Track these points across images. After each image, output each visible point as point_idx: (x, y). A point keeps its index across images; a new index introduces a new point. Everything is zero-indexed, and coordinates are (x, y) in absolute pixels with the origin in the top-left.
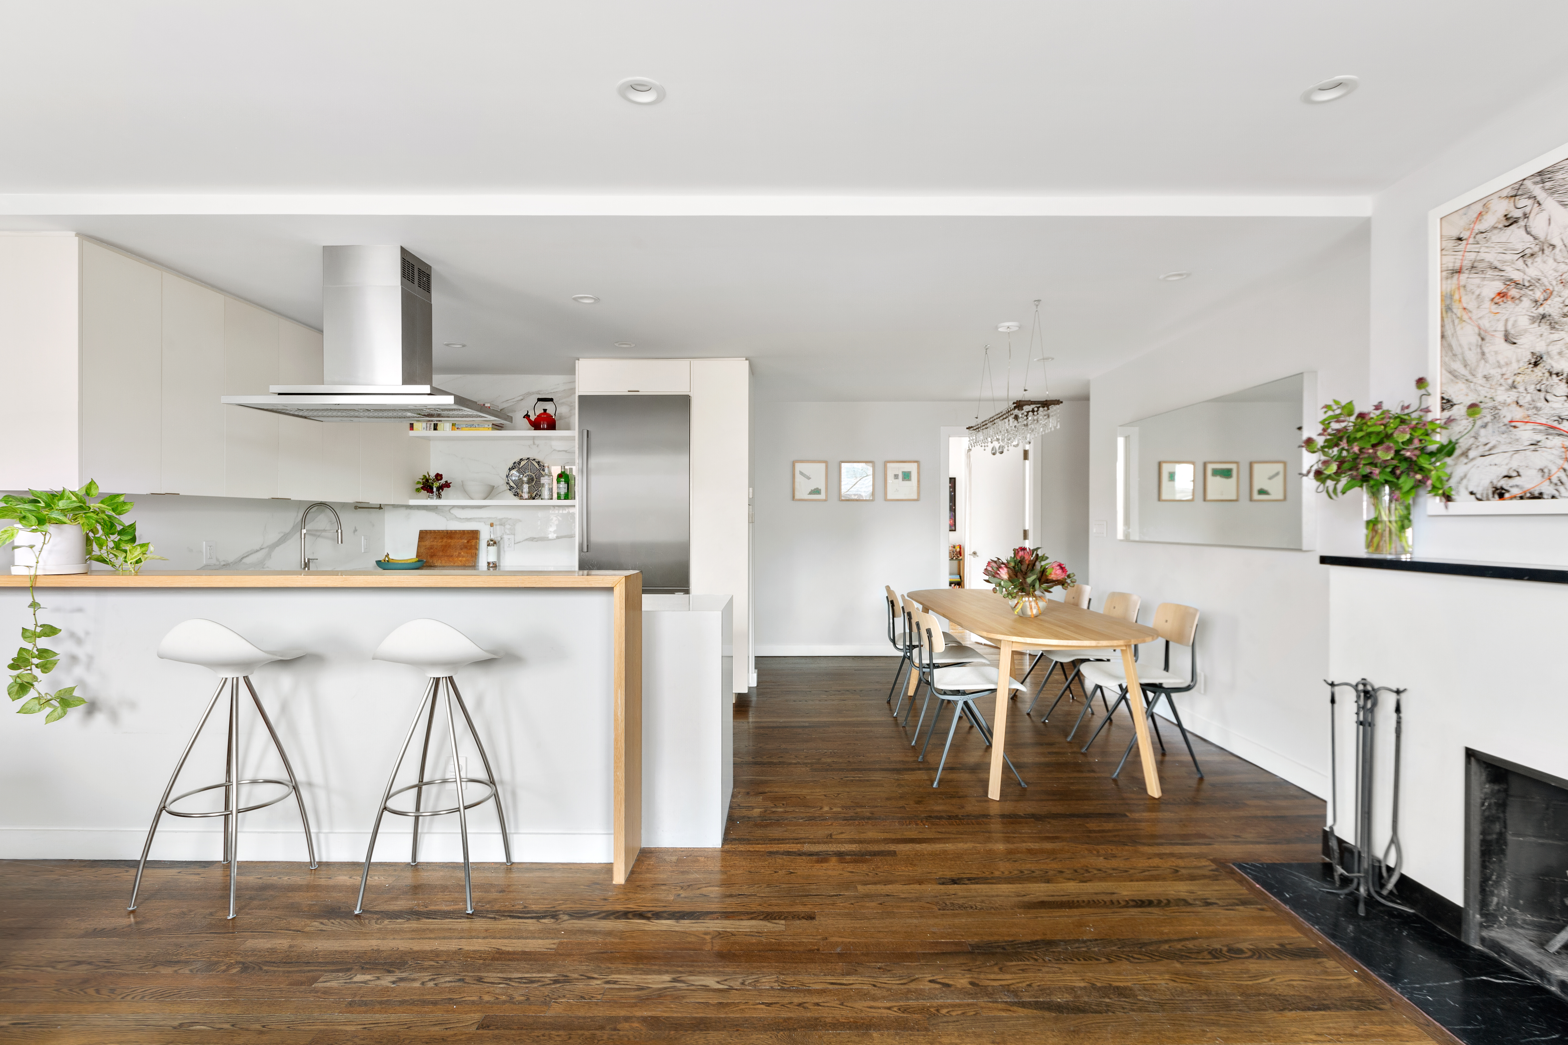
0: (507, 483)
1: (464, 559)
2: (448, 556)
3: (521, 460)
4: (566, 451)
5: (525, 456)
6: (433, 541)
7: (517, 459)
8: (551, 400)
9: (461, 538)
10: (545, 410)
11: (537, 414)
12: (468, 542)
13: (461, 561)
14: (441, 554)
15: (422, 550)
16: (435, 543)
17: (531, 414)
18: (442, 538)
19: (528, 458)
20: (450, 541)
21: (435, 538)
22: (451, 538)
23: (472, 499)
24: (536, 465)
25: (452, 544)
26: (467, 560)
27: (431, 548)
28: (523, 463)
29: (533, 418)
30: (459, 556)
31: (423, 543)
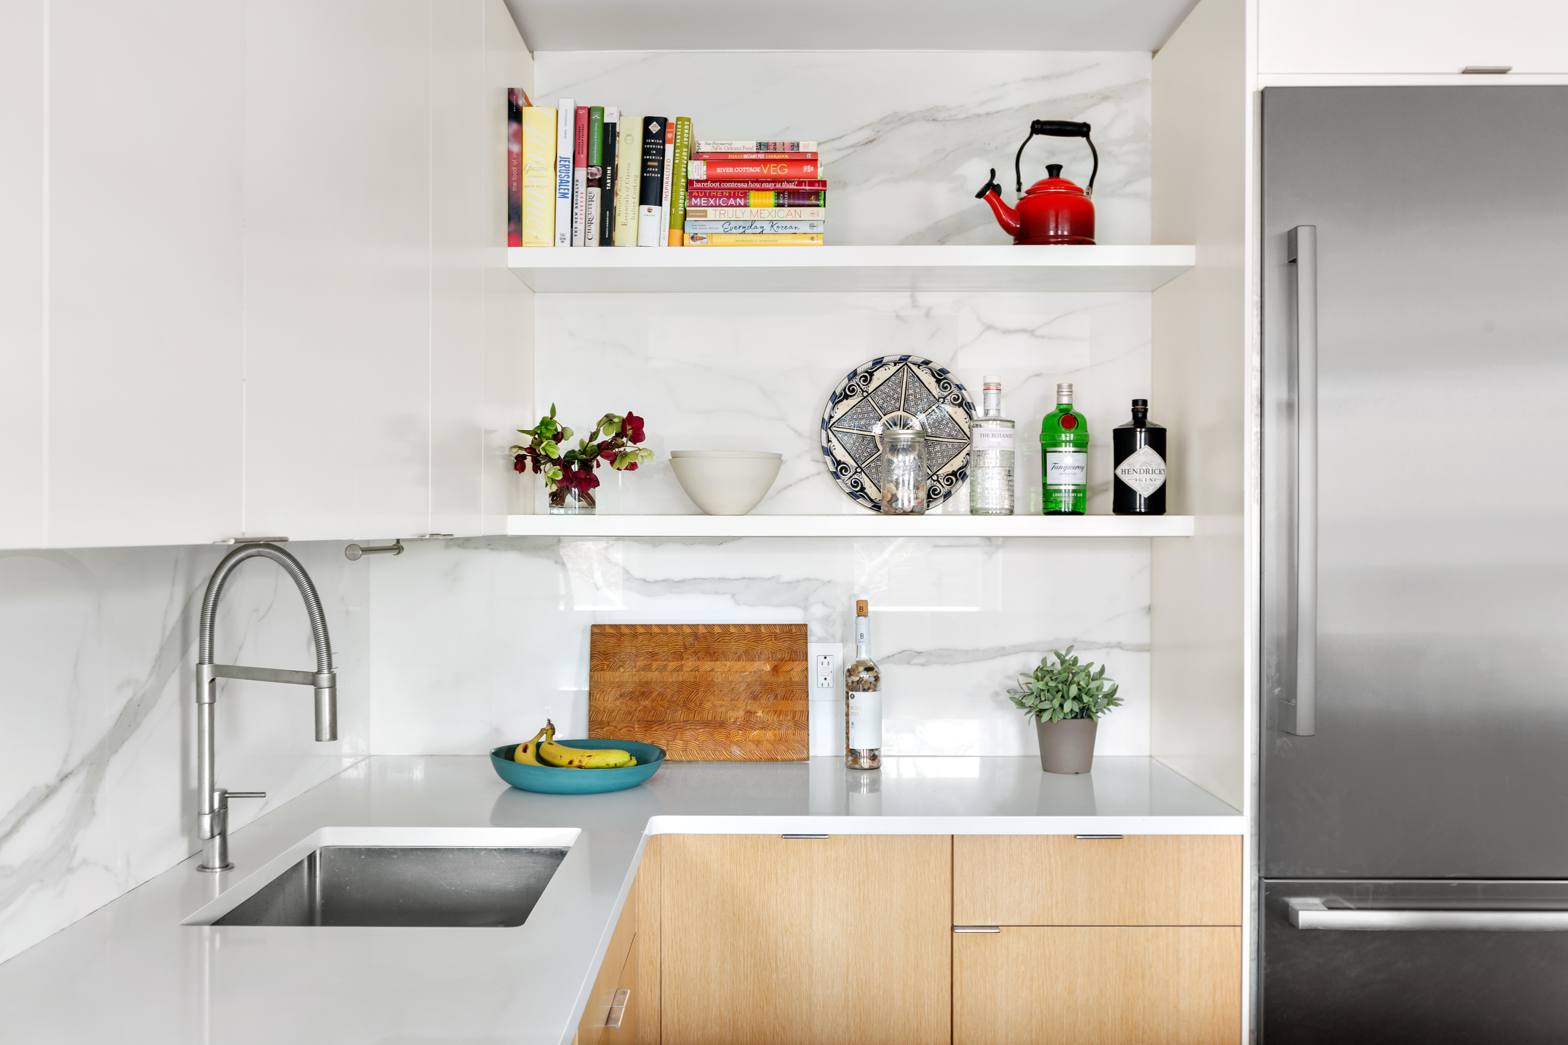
0: (828, 452)
1: (769, 734)
2: (706, 724)
3: (879, 363)
4: (1031, 332)
5: (892, 352)
6: (647, 668)
7: (861, 361)
8: (1082, 130)
9: (749, 655)
10: (1054, 170)
11: (1027, 186)
12: (775, 669)
13: (758, 743)
14: (680, 715)
15: (610, 701)
16: (654, 675)
17: (1006, 181)
18: (679, 656)
19: (904, 359)
20: (707, 665)
21: (653, 655)
22: (712, 655)
23: (705, 512)
24: (929, 381)
25: (719, 678)
26: (781, 740)
27: (643, 692)
28: (881, 375)
29: (1011, 198)
30: (748, 723)
31: (609, 676)
